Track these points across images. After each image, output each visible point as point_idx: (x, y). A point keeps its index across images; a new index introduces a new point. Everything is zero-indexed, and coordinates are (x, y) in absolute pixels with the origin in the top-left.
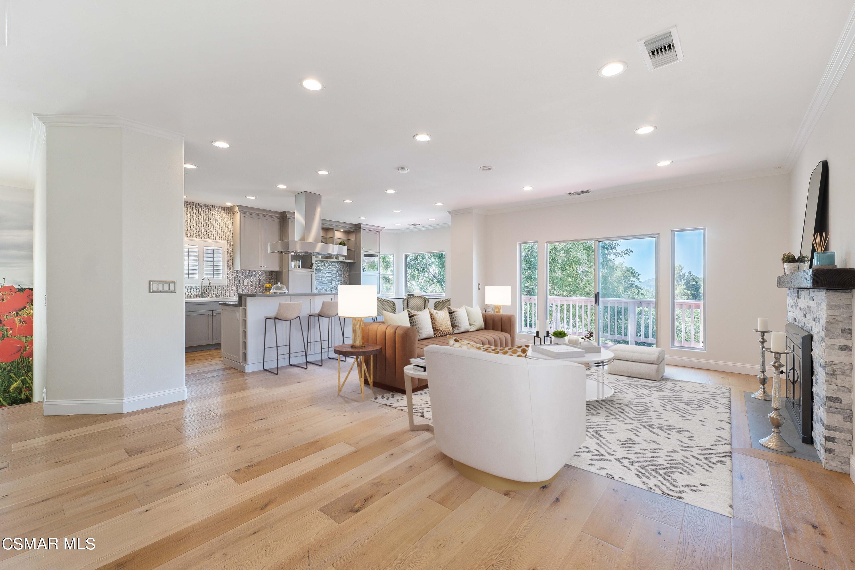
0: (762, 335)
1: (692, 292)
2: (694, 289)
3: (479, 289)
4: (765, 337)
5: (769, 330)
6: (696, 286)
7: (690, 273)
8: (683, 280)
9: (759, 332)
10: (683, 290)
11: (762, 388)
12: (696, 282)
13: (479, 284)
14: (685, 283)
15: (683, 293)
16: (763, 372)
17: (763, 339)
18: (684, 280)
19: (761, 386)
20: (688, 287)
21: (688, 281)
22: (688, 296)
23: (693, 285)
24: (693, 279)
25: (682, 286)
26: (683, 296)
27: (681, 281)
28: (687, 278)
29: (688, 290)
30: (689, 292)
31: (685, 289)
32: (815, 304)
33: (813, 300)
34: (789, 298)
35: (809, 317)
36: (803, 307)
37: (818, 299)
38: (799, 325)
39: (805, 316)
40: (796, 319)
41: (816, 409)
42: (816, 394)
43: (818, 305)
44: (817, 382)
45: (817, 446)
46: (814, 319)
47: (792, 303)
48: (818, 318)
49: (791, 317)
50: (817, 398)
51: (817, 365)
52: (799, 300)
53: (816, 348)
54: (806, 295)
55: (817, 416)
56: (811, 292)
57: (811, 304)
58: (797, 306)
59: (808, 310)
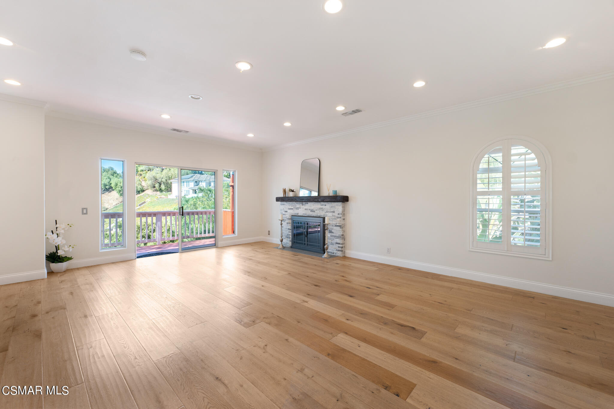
0: (281, 222)
9: (280, 220)
11: (281, 244)
16: (282, 237)
32: (328, 207)
33: (326, 205)
34: (285, 206)
35: (321, 211)
36: (311, 209)
37: (331, 205)
38: (304, 215)
39: (314, 211)
40: (298, 213)
41: (330, 241)
42: (331, 236)
43: (332, 207)
44: (331, 232)
45: (331, 253)
46: (327, 212)
47: (293, 207)
48: (332, 212)
49: (290, 213)
50: (332, 237)
51: (331, 226)
52: (304, 206)
53: (331, 221)
54: (315, 204)
55: (331, 243)
56: (322, 203)
57: (323, 207)
58: (300, 208)
59: (319, 209)
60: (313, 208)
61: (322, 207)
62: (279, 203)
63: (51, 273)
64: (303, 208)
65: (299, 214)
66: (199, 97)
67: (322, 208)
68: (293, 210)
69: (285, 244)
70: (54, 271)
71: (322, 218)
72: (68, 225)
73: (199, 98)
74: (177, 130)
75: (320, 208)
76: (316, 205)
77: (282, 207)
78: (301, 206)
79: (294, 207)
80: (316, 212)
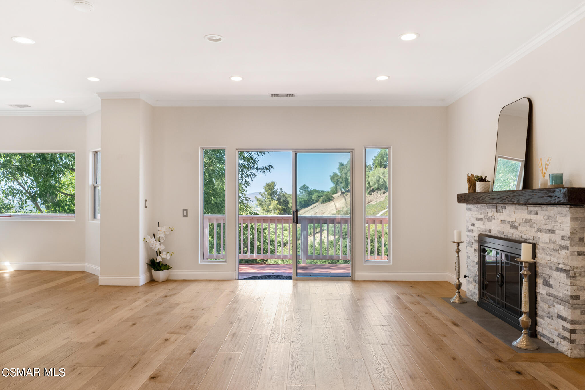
0: (458, 245)
1: (283, 207)
2: (284, 204)
3: (146, 207)
4: (459, 247)
5: (462, 240)
6: (285, 202)
7: (281, 189)
8: (275, 196)
9: (456, 243)
10: (276, 205)
11: (458, 293)
12: (286, 198)
13: (146, 200)
14: (277, 198)
15: (276, 208)
16: (458, 279)
17: (458, 249)
18: (277, 196)
19: (457, 291)
20: (279, 203)
21: (280, 197)
22: (280, 210)
23: (284, 200)
24: (284, 195)
25: (276, 201)
26: (276, 211)
27: (274, 197)
28: (279, 194)
29: (280, 205)
30: (280, 207)
31: (278, 204)
32: (542, 218)
33: (537, 214)
34: (472, 212)
35: (528, 228)
36: (511, 220)
37: (547, 213)
38: (499, 236)
39: (516, 227)
40: (490, 230)
41: (546, 307)
42: (547, 294)
43: (549, 218)
44: (547, 284)
45: (548, 338)
46: (540, 230)
47: (482, 217)
48: (549, 230)
49: (479, 229)
50: (549, 298)
51: (548, 269)
52: (499, 214)
53: (547, 255)
54: (518, 209)
55: (549, 313)
56: (531, 208)
57: (533, 217)
58: (494, 219)
59: (525, 222)
60: (513, 220)
61: (529, 217)
62: (464, 206)
63: (152, 281)
64: (498, 219)
65: (492, 231)
66: (218, 38)
67: (530, 220)
68: (482, 222)
69: (472, 295)
70: (155, 280)
71: (532, 244)
72: (169, 228)
73: (220, 40)
74: (277, 95)
75: (526, 219)
76: (520, 211)
77: (468, 214)
78: (496, 214)
79: (484, 216)
80: (519, 228)
